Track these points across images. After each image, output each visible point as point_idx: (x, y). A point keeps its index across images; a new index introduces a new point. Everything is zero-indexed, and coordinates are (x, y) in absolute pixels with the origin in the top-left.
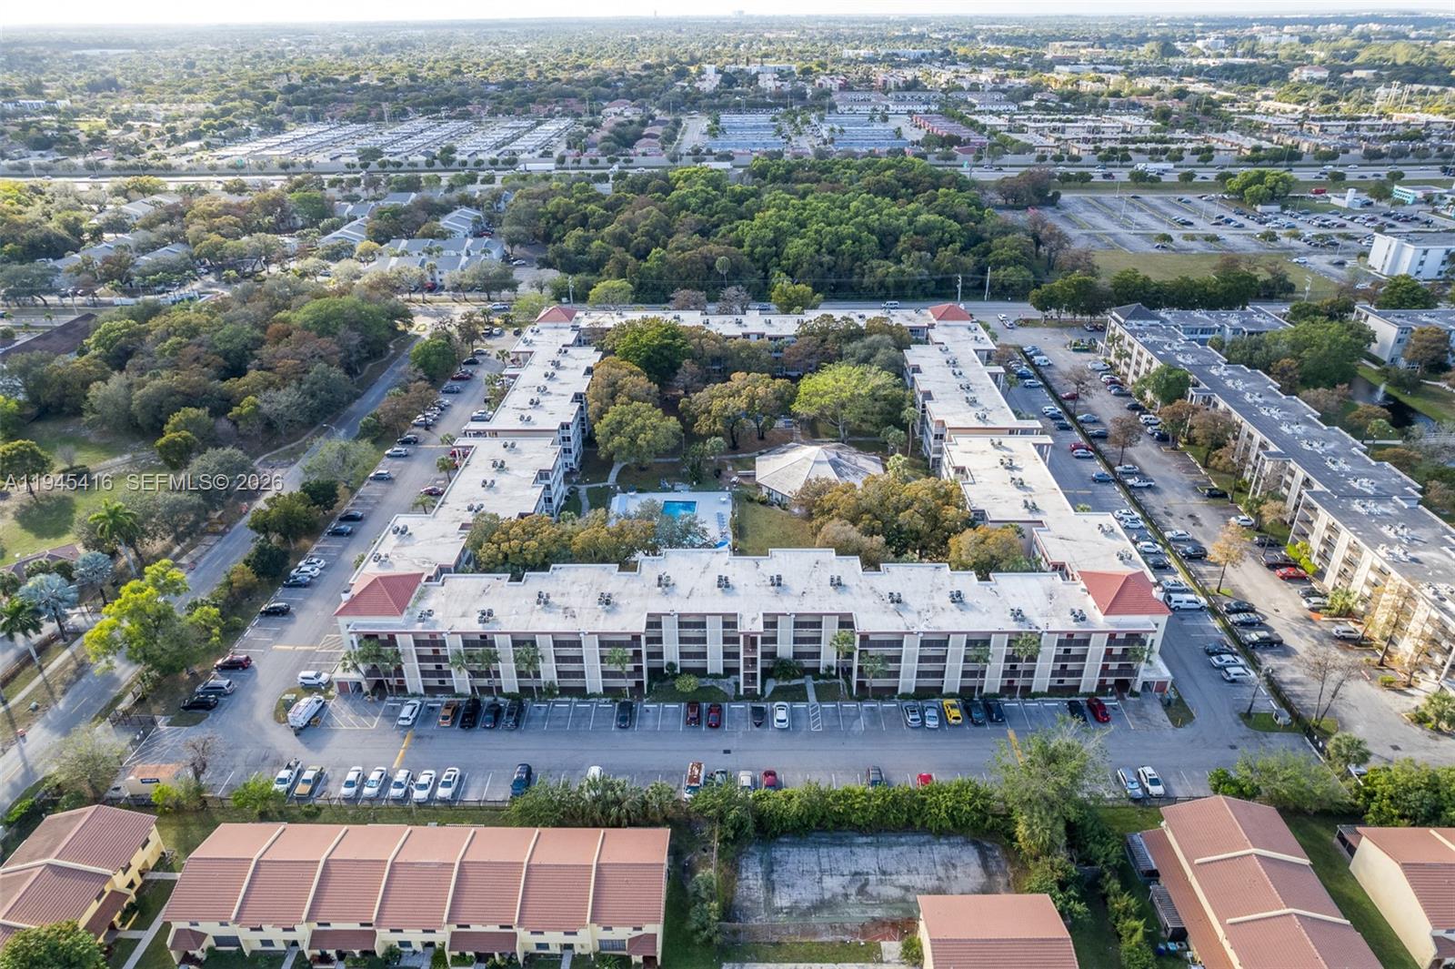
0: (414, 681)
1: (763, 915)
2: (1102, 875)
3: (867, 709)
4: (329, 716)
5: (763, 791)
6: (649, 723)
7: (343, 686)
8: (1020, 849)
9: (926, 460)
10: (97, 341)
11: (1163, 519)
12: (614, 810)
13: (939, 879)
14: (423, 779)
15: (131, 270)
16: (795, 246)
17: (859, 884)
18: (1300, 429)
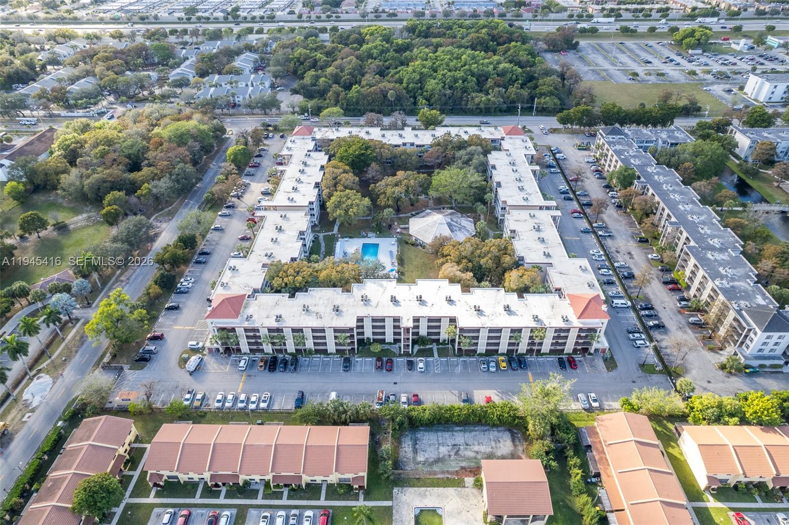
0: (245, 347)
1: (412, 465)
2: (566, 448)
3: (462, 361)
4: (205, 365)
5: (412, 407)
6: (358, 368)
7: (210, 350)
8: (529, 435)
9: (497, 218)
10: (59, 146)
11: (615, 255)
12: (343, 416)
13: (492, 448)
14: (253, 399)
15: (68, 95)
16: (431, 84)
17: (455, 450)
18: (689, 207)
